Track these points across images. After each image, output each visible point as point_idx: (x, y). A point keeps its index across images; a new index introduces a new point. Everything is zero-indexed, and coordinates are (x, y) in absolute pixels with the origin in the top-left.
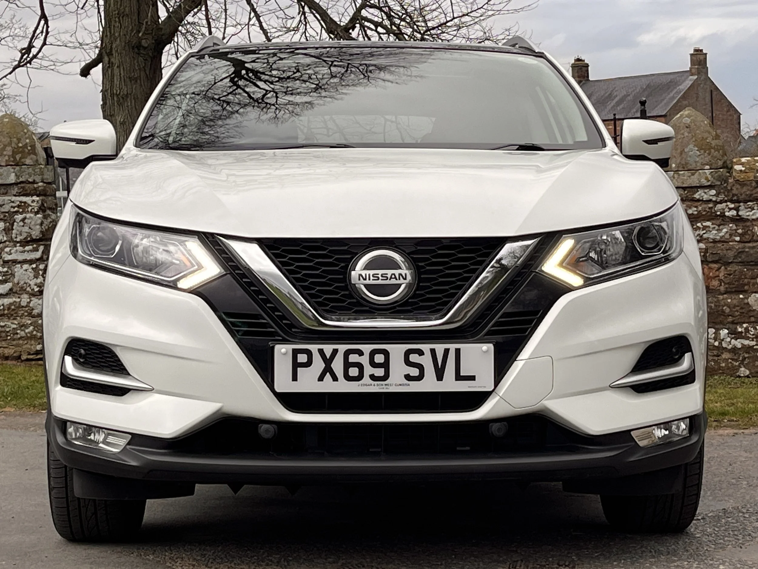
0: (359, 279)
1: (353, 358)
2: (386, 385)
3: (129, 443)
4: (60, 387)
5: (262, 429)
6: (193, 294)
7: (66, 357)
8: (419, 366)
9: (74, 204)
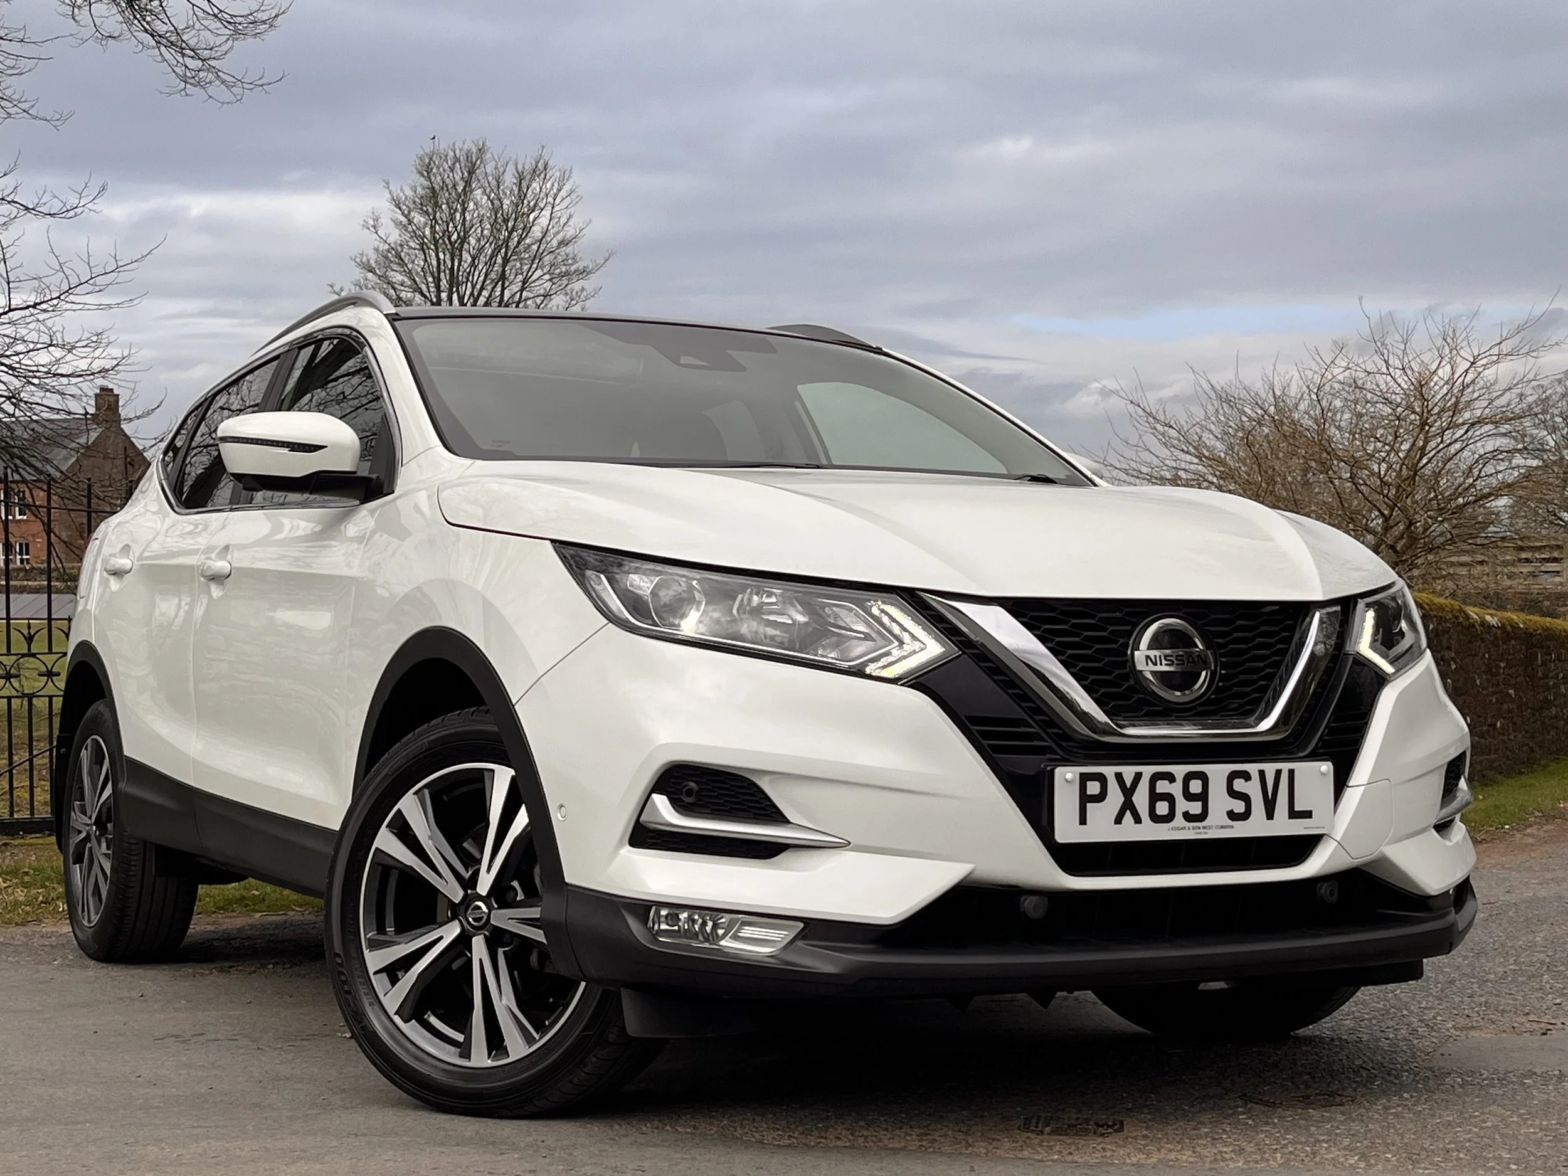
0: (1147, 664)
1: (1162, 787)
2: (1204, 828)
3: (800, 936)
4: (628, 848)
5: (1028, 904)
6: (909, 687)
7: (654, 796)
8: (1245, 798)
9: (553, 541)
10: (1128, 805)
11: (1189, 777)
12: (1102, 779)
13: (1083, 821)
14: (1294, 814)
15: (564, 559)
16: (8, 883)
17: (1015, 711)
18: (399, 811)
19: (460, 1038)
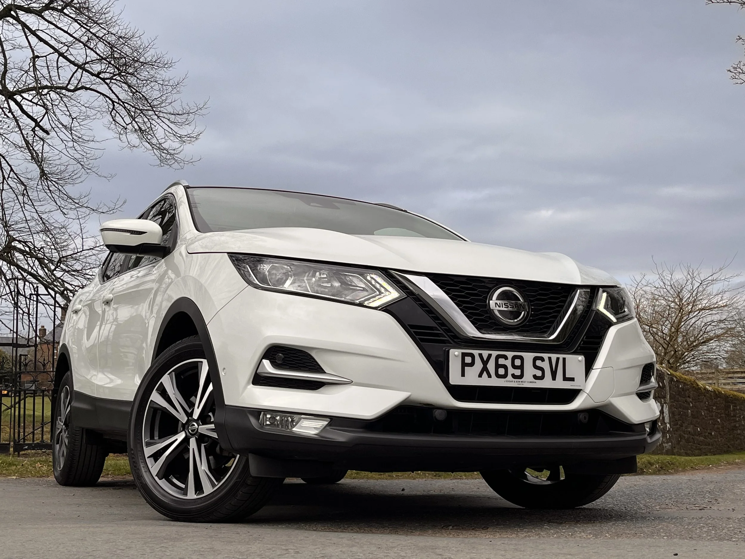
0: (496, 307)
1: (501, 361)
2: (522, 382)
3: (329, 425)
4: (252, 385)
5: (437, 414)
6: (382, 311)
7: (264, 360)
8: (542, 369)
9: (228, 253)
10: (485, 369)
11: (514, 358)
12: (472, 356)
13: (463, 375)
14: (565, 379)
15: (233, 261)
16: (42, 465)
17: (432, 323)
18: (161, 382)
19: (183, 486)
